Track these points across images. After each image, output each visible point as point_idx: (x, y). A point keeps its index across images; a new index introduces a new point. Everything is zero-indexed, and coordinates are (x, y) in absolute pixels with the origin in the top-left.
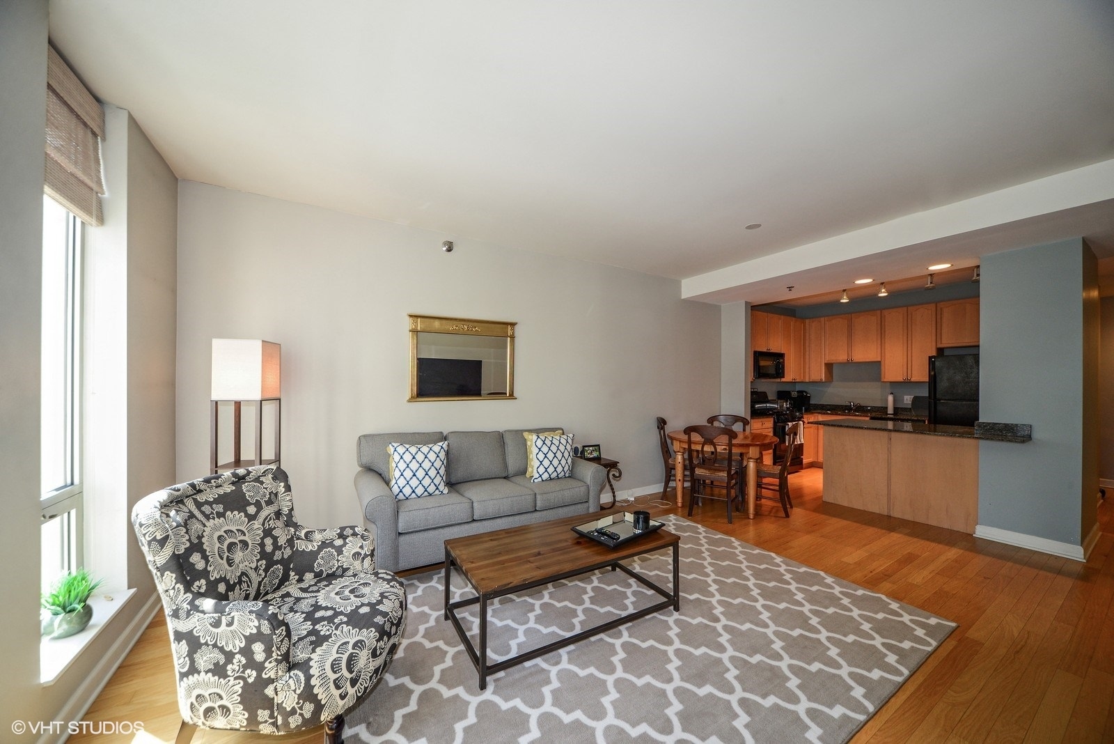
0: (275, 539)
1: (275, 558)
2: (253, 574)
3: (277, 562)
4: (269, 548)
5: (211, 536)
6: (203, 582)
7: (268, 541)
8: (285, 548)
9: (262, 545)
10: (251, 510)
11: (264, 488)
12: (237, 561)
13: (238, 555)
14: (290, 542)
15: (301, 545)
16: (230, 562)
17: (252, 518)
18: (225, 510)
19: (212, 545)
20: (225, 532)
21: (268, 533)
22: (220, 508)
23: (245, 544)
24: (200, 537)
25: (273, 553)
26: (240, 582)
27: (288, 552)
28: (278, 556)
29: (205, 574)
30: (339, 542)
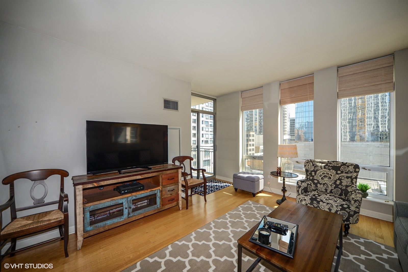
0: (341, 182)
1: (339, 187)
4: (338, 183)
5: (321, 172)
6: (312, 178)
8: (343, 186)
9: (336, 181)
10: (339, 172)
11: (348, 169)
13: (326, 179)
16: (322, 179)
17: (337, 174)
18: (331, 169)
20: (326, 173)
21: (340, 179)
22: (330, 168)
23: (330, 178)
24: (317, 170)
25: (339, 185)
29: (313, 176)
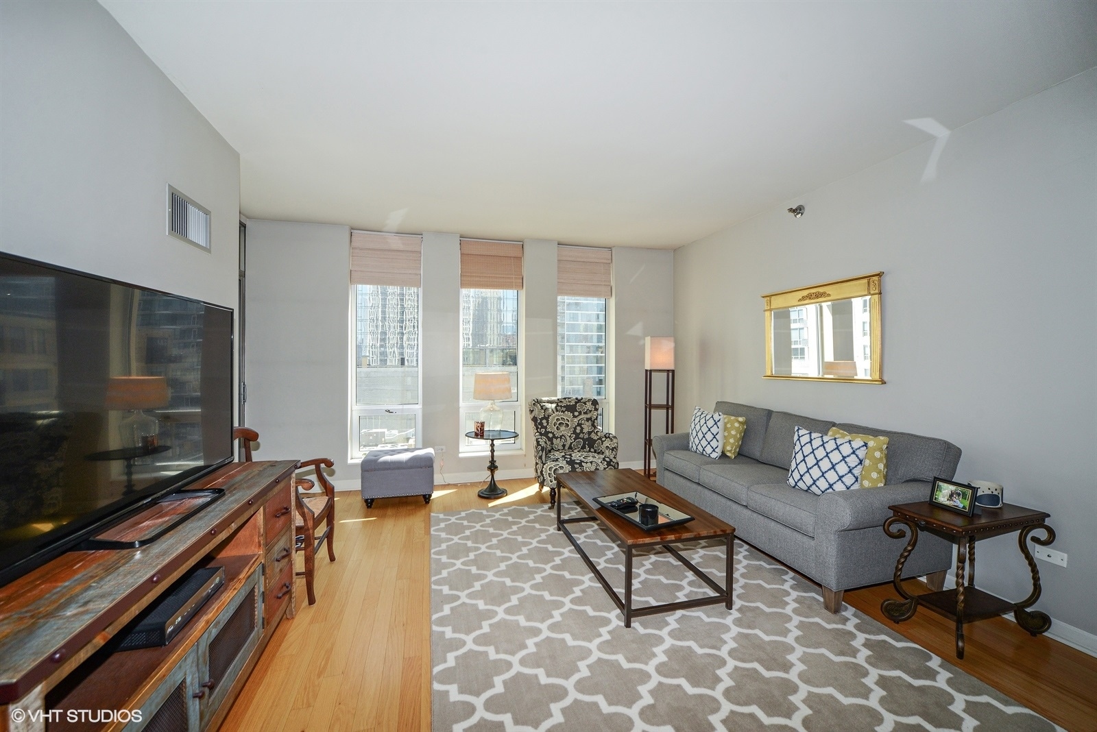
0: (582, 429)
2: (568, 439)
3: (580, 438)
4: (578, 431)
5: (554, 417)
6: (544, 430)
7: (579, 428)
8: (586, 434)
9: (575, 428)
10: (576, 414)
11: (585, 407)
12: (561, 429)
13: (563, 428)
14: (590, 433)
15: (594, 436)
16: (558, 428)
17: (574, 417)
18: (565, 411)
19: (553, 420)
20: (561, 418)
21: (579, 425)
22: (564, 409)
23: (567, 425)
24: (549, 416)
25: (579, 434)
26: (561, 437)
27: (586, 436)
28: (581, 436)
29: (546, 428)
30: (604, 439)
